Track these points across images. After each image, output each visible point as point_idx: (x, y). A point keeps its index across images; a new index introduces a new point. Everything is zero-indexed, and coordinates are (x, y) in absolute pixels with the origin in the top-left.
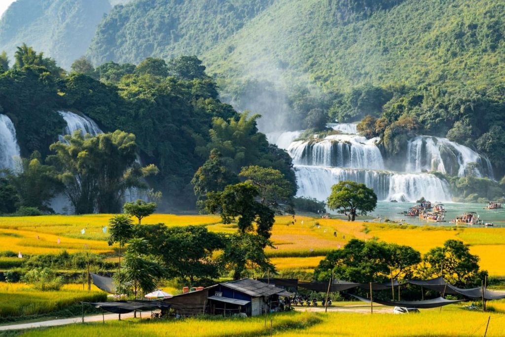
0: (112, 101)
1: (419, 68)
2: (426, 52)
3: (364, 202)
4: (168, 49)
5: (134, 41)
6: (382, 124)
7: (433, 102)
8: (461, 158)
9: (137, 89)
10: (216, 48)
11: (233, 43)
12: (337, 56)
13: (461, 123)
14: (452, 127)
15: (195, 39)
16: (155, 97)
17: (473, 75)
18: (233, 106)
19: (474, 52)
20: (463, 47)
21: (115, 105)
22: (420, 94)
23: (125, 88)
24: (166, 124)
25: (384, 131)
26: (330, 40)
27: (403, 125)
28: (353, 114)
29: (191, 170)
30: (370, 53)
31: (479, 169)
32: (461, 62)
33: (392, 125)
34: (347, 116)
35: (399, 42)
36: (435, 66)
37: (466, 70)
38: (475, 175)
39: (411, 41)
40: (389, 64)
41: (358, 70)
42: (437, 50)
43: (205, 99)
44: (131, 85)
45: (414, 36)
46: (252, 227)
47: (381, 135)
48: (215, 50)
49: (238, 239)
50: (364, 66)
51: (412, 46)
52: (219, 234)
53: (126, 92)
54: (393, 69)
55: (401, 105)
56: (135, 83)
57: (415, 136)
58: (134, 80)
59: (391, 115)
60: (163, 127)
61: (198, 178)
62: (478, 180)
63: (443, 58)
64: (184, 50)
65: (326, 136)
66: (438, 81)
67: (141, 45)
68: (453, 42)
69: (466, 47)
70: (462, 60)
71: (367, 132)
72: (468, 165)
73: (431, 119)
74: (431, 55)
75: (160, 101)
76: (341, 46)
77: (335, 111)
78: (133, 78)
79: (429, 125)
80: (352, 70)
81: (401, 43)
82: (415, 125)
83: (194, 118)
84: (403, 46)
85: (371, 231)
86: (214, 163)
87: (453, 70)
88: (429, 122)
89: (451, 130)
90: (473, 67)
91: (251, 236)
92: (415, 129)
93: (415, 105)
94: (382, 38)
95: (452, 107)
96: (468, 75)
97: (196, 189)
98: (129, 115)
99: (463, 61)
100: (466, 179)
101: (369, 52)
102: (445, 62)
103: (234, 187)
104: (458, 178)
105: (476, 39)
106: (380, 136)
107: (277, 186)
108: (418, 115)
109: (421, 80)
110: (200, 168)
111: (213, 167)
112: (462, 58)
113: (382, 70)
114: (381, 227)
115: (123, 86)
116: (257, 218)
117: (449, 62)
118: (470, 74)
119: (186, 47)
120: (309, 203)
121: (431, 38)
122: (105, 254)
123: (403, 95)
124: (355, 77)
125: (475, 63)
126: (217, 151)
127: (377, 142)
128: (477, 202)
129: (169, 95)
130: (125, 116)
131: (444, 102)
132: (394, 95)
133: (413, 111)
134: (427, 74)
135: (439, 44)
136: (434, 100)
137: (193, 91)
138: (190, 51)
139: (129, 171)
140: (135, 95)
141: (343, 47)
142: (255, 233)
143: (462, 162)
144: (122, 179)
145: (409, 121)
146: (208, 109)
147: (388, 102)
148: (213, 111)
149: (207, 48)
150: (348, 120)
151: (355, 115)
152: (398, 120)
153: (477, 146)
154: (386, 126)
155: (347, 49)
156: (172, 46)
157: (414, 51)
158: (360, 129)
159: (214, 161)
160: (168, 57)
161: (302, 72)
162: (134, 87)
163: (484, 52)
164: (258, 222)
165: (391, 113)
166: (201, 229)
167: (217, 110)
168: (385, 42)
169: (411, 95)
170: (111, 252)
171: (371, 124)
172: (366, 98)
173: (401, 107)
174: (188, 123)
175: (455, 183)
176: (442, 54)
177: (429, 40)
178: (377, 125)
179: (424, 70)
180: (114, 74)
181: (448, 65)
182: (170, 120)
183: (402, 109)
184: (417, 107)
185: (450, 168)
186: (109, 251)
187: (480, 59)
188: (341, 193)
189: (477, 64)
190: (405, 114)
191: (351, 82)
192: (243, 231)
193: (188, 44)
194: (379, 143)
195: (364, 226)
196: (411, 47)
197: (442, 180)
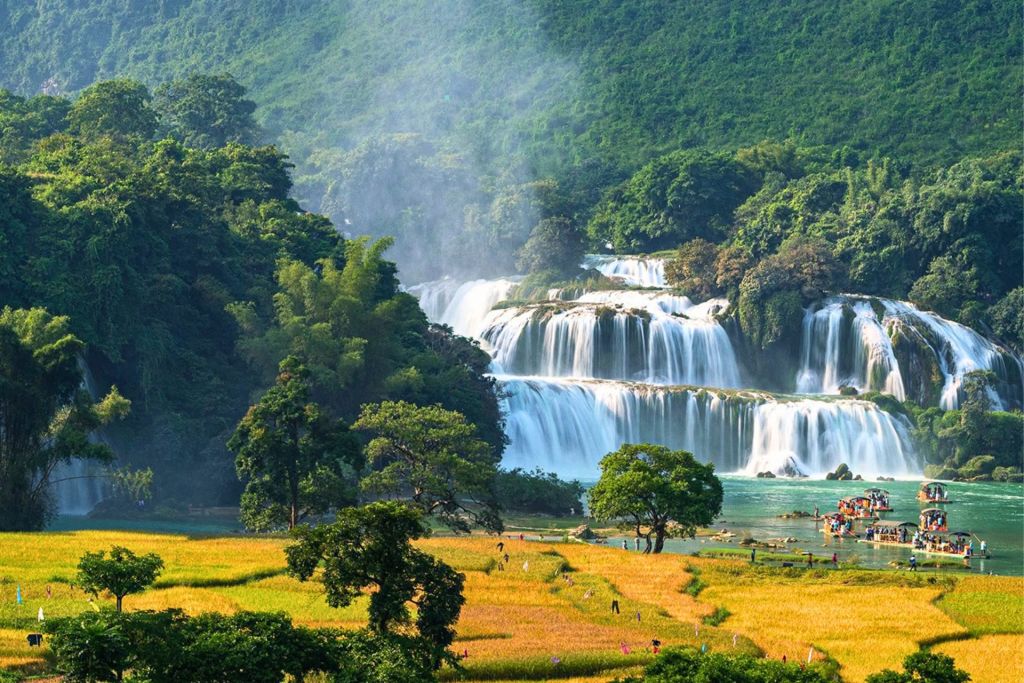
0: (16, 216)
1: (835, 98)
2: (855, 55)
3: (688, 502)
4: (148, 36)
5: (57, 14)
6: (735, 263)
7: (872, 203)
8: (949, 357)
9: (78, 180)
10: (279, 35)
11: (327, 22)
12: (611, 63)
13: (949, 261)
14: (924, 271)
15: (222, 9)
16: (128, 203)
17: (983, 119)
18: (331, 221)
19: (987, 57)
20: (957, 39)
21: (23, 227)
22: (838, 180)
23: (45, 175)
24: (157, 276)
25: (738, 281)
26: (592, 19)
27: (792, 266)
28: (656, 229)
29: (222, 399)
30: (699, 56)
31: (998, 390)
32: (950, 82)
33: (760, 267)
34: (636, 234)
35: (780, 26)
36: (877, 92)
37: (964, 104)
38: (986, 403)
39: (813, 22)
40: (754, 86)
41: (669, 103)
42: (886, 48)
43: (258, 203)
44: (63, 169)
45: (821, 10)
46: (406, 614)
47: (731, 292)
48: (277, 42)
49: (370, 647)
50: (683, 93)
51: (817, 38)
52: (320, 633)
53: (49, 189)
54: (761, 101)
55: (785, 208)
56: (72, 161)
57: (825, 296)
58: (71, 154)
59: (759, 236)
60: (149, 284)
61: (245, 433)
62: (994, 418)
63: (900, 72)
64: (192, 39)
65: (580, 294)
66: (885, 136)
67: (76, 26)
68: (928, 29)
69: (963, 43)
70: (954, 77)
71: (692, 283)
72: (967, 379)
73: (866, 250)
74: (868, 63)
75: (140, 212)
76: (621, 35)
77: (605, 220)
78: (68, 149)
79: (862, 266)
80: (651, 101)
81: (785, 29)
82: (824, 267)
83: (230, 259)
84: (791, 36)
85: (707, 586)
86: (290, 395)
87: (928, 103)
88: (860, 257)
89: (921, 280)
90: (983, 97)
91: (404, 641)
92: (822, 276)
93: (825, 210)
94: (734, 13)
95: (922, 219)
96: (968, 119)
97: (241, 464)
98: (60, 252)
99: (957, 80)
100: (963, 415)
101: (697, 53)
102: (906, 81)
103: (359, 514)
104: (941, 413)
105: (993, 19)
106: (728, 295)
107: (455, 455)
108: (832, 238)
109: (838, 131)
110: (251, 408)
111: (285, 405)
112: (954, 73)
113: (733, 103)
114: (733, 573)
115: (43, 171)
116: (420, 592)
117: (917, 83)
118: (975, 115)
119: (199, 31)
120: (537, 489)
121: (869, 16)
122: (23, 668)
123: (793, 181)
124: (658, 120)
125: (989, 87)
126: (297, 363)
127: (721, 312)
128: (990, 479)
129: (163, 196)
130: (48, 255)
131: (903, 204)
132: (767, 178)
133: (817, 224)
134: (855, 114)
135: (891, 33)
136: (875, 197)
137: (226, 178)
138: (208, 41)
139: (63, 414)
140: (75, 196)
141: (624, 37)
142: (414, 632)
143: (952, 369)
144: (44, 438)
145: (808, 256)
146: (267, 232)
147: (751, 199)
148: (280, 234)
149: (256, 34)
150: (640, 246)
151: (659, 232)
152: (776, 253)
153: (993, 323)
154: (744, 268)
155: (636, 43)
156: (158, 28)
157: (821, 50)
158: (673, 274)
159: (290, 390)
160: (150, 59)
161: (514, 108)
162: (71, 175)
163: (1013, 56)
164: (419, 604)
165: (758, 231)
166: (276, 620)
167: (289, 234)
168: (740, 24)
169: (813, 182)
170: (36, 663)
171: (704, 263)
172: (690, 187)
173: (784, 214)
174: (216, 271)
175: (931, 426)
176: (898, 61)
177: (864, 21)
178: (720, 266)
179: (846, 103)
180: (11, 125)
181: (914, 91)
182: (168, 266)
183: (789, 220)
184: (829, 214)
185: (917, 385)
186: (30, 660)
187: (1004, 74)
188: (627, 476)
189: (994, 90)
190: (795, 234)
191: (648, 134)
192: (383, 627)
193: (203, 22)
194: (726, 315)
195: (688, 570)
196: (812, 41)
197: (896, 417)
